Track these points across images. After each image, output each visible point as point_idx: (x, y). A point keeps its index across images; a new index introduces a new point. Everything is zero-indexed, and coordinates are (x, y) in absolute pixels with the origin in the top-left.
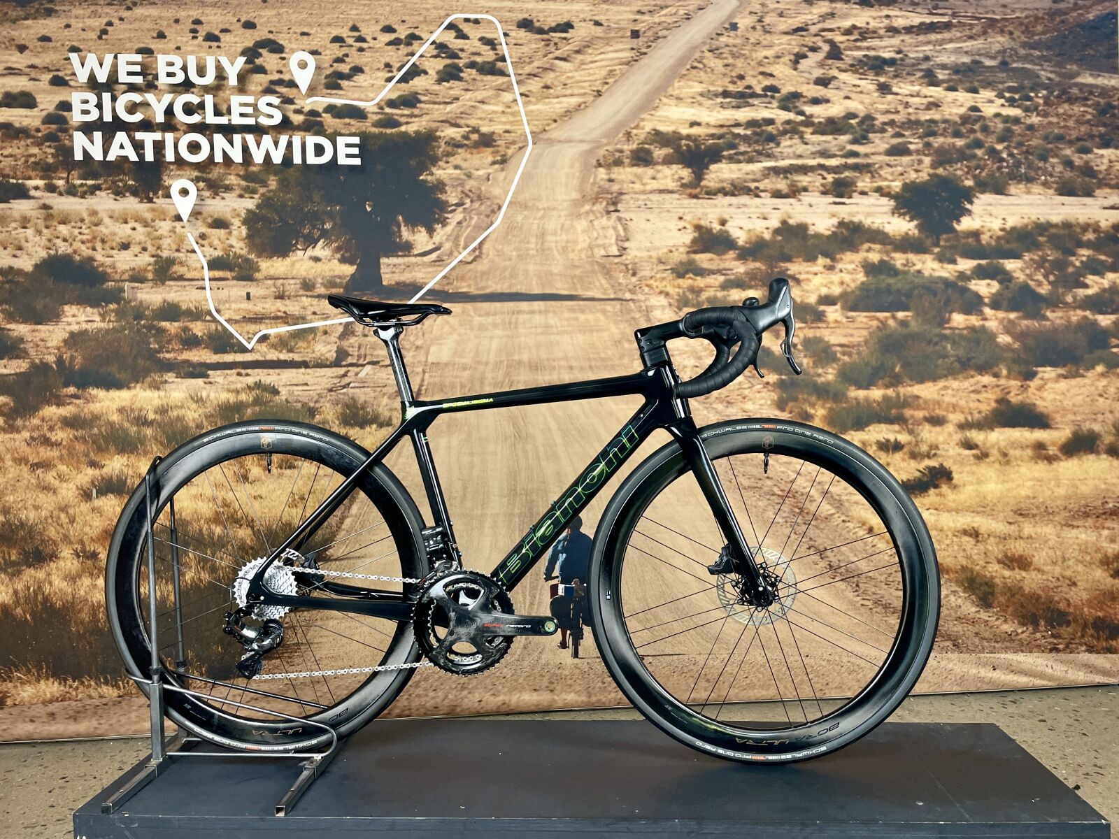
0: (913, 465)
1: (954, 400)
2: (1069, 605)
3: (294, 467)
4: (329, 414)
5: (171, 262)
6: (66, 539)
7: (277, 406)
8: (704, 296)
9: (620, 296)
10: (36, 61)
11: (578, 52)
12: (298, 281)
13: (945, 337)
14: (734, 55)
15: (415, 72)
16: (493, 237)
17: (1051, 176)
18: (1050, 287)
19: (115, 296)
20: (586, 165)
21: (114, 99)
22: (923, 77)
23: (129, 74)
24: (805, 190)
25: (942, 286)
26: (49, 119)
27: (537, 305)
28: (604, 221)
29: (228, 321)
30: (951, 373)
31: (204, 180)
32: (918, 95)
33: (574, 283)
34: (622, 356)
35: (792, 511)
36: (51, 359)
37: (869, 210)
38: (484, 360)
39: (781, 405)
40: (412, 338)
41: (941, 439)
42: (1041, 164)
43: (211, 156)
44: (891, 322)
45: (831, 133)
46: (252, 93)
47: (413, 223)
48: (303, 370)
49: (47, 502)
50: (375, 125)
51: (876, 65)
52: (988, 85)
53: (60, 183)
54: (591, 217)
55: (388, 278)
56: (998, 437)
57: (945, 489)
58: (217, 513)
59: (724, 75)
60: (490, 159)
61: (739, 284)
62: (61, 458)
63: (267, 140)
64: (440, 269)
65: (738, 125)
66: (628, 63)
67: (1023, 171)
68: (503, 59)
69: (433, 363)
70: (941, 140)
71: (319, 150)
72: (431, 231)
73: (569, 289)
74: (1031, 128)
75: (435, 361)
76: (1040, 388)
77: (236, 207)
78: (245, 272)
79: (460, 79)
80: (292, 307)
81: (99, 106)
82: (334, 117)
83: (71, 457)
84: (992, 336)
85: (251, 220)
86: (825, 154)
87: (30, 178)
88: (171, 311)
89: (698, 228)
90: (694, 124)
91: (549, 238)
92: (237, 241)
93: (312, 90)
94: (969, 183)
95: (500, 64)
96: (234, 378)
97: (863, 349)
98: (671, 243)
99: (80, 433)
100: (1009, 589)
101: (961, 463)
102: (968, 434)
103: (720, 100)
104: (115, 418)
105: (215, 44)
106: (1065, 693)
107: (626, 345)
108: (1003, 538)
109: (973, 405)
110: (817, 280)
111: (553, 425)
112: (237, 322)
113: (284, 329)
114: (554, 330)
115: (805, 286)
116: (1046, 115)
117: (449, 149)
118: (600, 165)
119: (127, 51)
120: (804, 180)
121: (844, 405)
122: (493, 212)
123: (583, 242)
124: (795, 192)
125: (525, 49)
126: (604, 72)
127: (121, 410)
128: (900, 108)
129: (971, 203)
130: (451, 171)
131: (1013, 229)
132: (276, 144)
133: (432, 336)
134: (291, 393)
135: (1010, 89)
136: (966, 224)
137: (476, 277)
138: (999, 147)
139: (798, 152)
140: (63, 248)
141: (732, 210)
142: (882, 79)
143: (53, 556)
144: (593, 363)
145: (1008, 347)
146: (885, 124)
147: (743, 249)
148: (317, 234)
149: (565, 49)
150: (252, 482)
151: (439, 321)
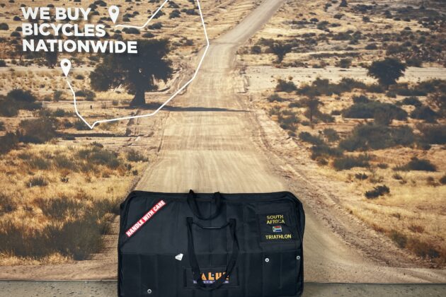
0: (372, 185)
1: (392, 158)
2: (440, 248)
3: (109, 177)
4: (123, 155)
5: (61, 93)
6: (20, 202)
7: (102, 152)
8: (281, 110)
9: (245, 109)
10: (9, 11)
11: (229, 5)
12: (111, 101)
13: (389, 130)
14: (298, 5)
15: (160, 14)
16: (192, 84)
17: (442, 59)
18: (438, 109)
19: (39, 106)
20: (232, 53)
21: (39, 26)
22: (384, 14)
23: (45, 15)
24: (328, 64)
25: (388, 108)
26: (13, 34)
27: (209, 113)
28: (239, 77)
29: (83, 117)
30: (391, 146)
31: (74, 59)
32: (381, 22)
33: (225, 104)
34: (245, 135)
35: (316, 203)
36: (14, 131)
37: (357, 74)
38: (187, 134)
39: (313, 158)
40: (157, 126)
41: (385, 174)
42: (438, 54)
43: (77, 50)
44: (365, 123)
45: (341, 39)
46: (94, 23)
47: (158, 78)
48: (112, 138)
49: (13, 188)
50: (143, 36)
51: (363, 9)
52: (414, 18)
53: (18, 60)
54: (234, 76)
55: (148, 101)
56: (411, 174)
57: (385, 196)
58: (78, 194)
59: (294, 14)
60: (191, 51)
61: (297, 105)
62: (18, 170)
63: (99, 43)
64: (169, 97)
65: (299, 36)
66: (251, 9)
67: (429, 56)
68: (197, 8)
70: (391, 42)
71: (120, 47)
72: (166, 81)
73: (223, 106)
74: (434, 37)
75: (166, 135)
76: (432, 154)
77: (86, 70)
78: (89, 97)
79: (179, 17)
80: (109, 112)
81: (33, 29)
82: (126, 33)
83: (22, 170)
84: (411, 130)
85: (92, 76)
86: (337, 49)
87: (6, 58)
88: (60, 113)
89: (280, 81)
90: (279, 36)
91: (215, 85)
92: (86, 84)
93: (118, 22)
94: (404, 62)
95: (196, 10)
96: (85, 140)
97: (351, 134)
98: (268, 87)
99: (25, 161)
100: (413, 241)
101: (394, 185)
102: (398, 173)
103: (291, 25)
104: (39, 155)
105: (78, 3)
106: (436, 287)
107: (247, 130)
108: (412, 219)
109: (400, 160)
110: (332, 104)
111: (215, 162)
112: (86, 117)
113: (105, 121)
114: (217, 123)
115: (326, 106)
116: (441, 31)
117: (174, 47)
118: (237, 53)
119: (44, 6)
120: (327, 60)
121: (341, 158)
122: (192, 73)
123: (230, 86)
124: (323, 65)
125: (207, 4)
126: (241, 13)
127: (41, 152)
128: (373, 28)
129: (404, 71)
130: (174, 56)
131: (423, 83)
132: (103, 44)
133: (166, 125)
134: (108, 147)
135: (425, 20)
136: (401, 80)
137: (184, 101)
138: (418, 46)
139: (326, 48)
140: (19, 87)
141: (295, 73)
142: (365, 15)
143: (15, 209)
144: (233, 138)
145: (418, 134)
146: (365, 35)
147: (299, 90)
148: (119, 82)
149: (224, 4)
150: (92, 183)
151: (168, 119)
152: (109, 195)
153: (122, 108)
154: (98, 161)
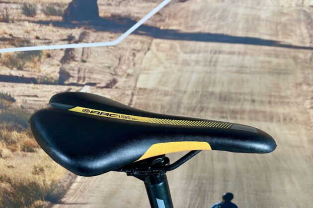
3: (34, 151)
7: (15, 110)
12: (19, 6)
33: (277, 30)
34: (299, 96)
38: (183, 88)
40: (124, 67)
48: (32, 85)
55: (104, 11)
64: (154, 4)
69: (140, 89)
73: (271, 35)
75: (142, 86)
80: (17, 31)
107: (305, 87)
113: (12, 50)
114: (248, 70)
133: (142, 67)
134: (25, 102)
137: (187, 17)
144: (273, 99)
150: (5, 158)
151: (149, 54)
152: (37, 177)
153: (47, 23)
154: (10, 125)
